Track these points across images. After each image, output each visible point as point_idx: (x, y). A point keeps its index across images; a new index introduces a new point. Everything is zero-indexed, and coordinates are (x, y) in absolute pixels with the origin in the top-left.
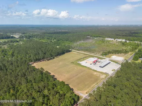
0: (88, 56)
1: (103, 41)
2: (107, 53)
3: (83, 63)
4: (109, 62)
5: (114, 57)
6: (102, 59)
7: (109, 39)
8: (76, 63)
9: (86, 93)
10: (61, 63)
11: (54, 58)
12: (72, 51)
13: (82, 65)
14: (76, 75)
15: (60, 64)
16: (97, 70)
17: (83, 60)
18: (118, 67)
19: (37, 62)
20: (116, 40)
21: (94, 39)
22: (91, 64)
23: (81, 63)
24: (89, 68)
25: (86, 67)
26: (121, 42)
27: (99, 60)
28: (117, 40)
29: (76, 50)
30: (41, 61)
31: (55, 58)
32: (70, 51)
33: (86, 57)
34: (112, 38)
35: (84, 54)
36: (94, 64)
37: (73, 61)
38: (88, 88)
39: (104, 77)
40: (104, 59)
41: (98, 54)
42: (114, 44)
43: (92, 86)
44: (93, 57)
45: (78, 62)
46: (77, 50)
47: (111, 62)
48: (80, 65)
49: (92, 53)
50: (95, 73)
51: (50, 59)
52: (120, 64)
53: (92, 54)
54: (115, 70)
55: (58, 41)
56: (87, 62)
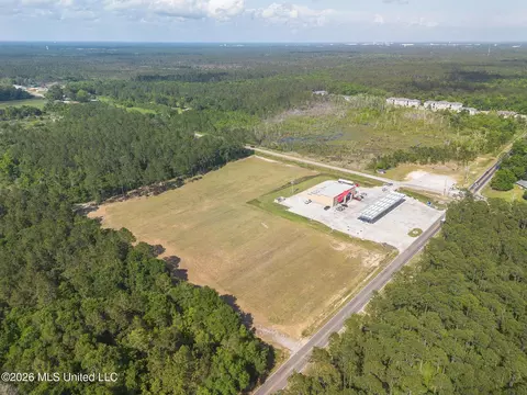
0: (315, 172)
1: (378, 111)
2: (389, 162)
3: (296, 204)
4: (398, 199)
5: (420, 177)
6: (369, 184)
7: (401, 102)
8: (268, 204)
9: (304, 334)
10: (207, 205)
11: (180, 183)
12: (253, 152)
13: (292, 214)
14: (268, 257)
15: (205, 208)
16: (352, 234)
17: (297, 191)
18: (434, 220)
19: (111, 202)
20: (426, 105)
21: (342, 101)
22: (327, 208)
23: (287, 202)
24: (317, 224)
25: (306, 219)
26: (446, 113)
27: (360, 190)
28: (429, 107)
29: (269, 148)
30: (128, 197)
31: (186, 181)
32: (246, 154)
33: (307, 178)
34: (412, 98)
35: (302, 165)
36: (339, 209)
37: (257, 196)
38: (311, 311)
39: (377, 263)
40: (381, 184)
41: (354, 165)
42: (421, 124)
43: (328, 303)
44: (336, 178)
45: (276, 201)
46: (274, 148)
47: (407, 198)
48: (283, 210)
49: (333, 159)
50: (343, 246)
51: (164, 189)
52: (440, 207)
53: (334, 167)
54: (420, 231)
55: (202, 108)
56: (310, 201)
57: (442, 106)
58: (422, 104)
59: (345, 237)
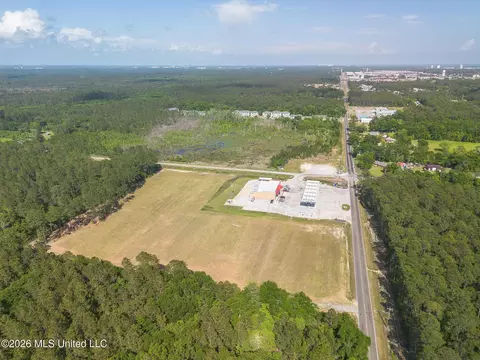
0: (232, 176)
2: (281, 160)
3: (242, 200)
4: (317, 185)
7: (244, 114)
8: (221, 207)
9: (348, 298)
11: (117, 205)
12: (160, 167)
13: (245, 211)
16: (309, 217)
17: (235, 193)
20: (265, 115)
21: (196, 116)
22: (272, 201)
23: (235, 202)
24: (275, 215)
25: (264, 213)
26: (285, 121)
27: (283, 184)
28: (269, 116)
33: (232, 181)
36: (280, 201)
37: (205, 203)
38: (337, 280)
39: (343, 235)
41: (255, 165)
42: (274, 129)
43: (342, 271)
44: (257, 177)
45: (227, 204)
46: (179, 160)
48: (238, 210)
49: (236, 163)
50: (310, 228)
51: (105, 213)
52: (343, 187)
53: (242, 169)
54: (348, 206)
56: (254, 199)
57: (276, 115)
58: (261, 115)
59: (305, 221)
